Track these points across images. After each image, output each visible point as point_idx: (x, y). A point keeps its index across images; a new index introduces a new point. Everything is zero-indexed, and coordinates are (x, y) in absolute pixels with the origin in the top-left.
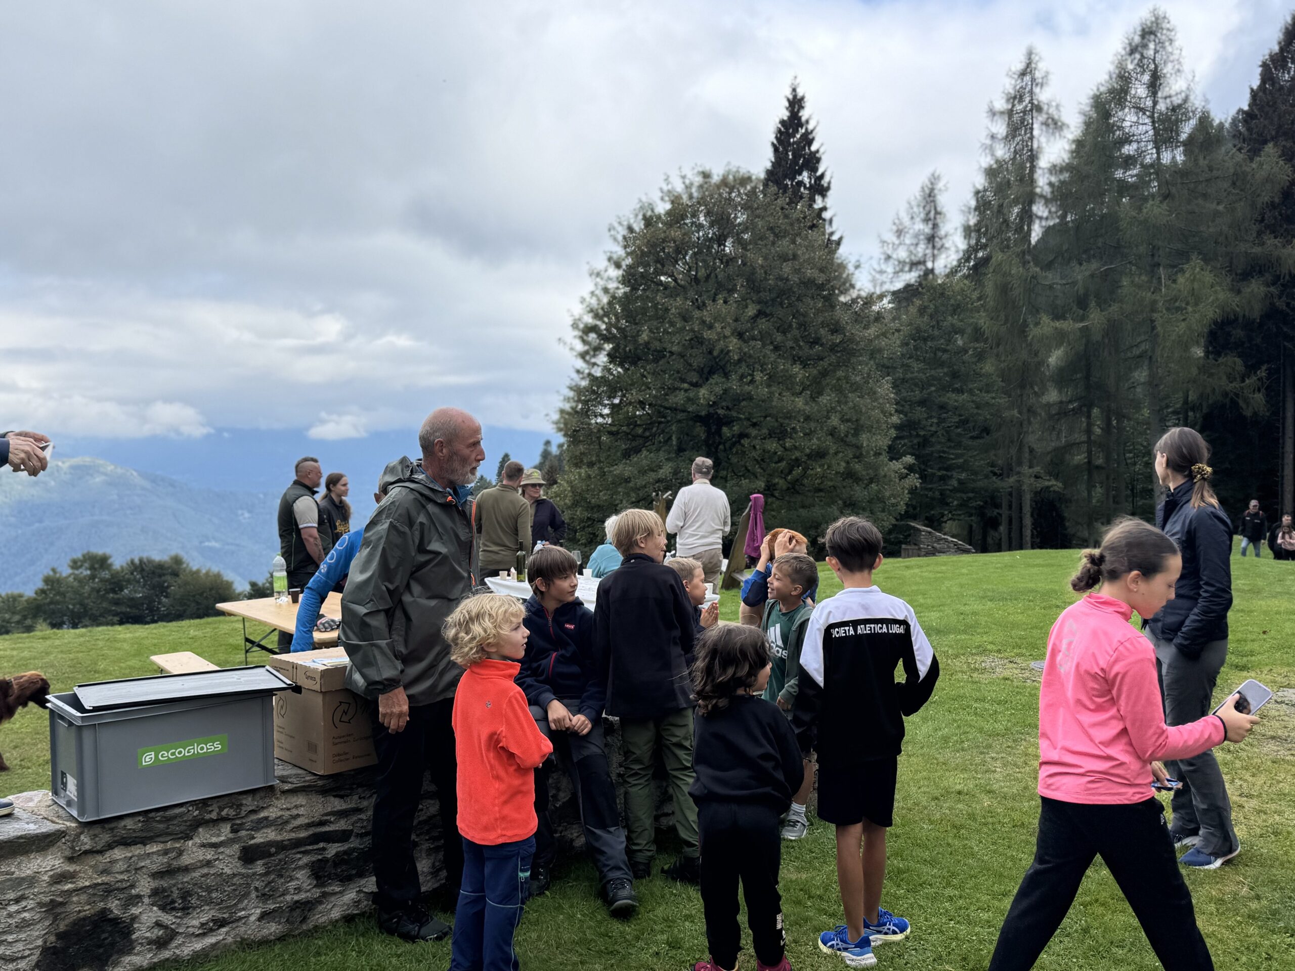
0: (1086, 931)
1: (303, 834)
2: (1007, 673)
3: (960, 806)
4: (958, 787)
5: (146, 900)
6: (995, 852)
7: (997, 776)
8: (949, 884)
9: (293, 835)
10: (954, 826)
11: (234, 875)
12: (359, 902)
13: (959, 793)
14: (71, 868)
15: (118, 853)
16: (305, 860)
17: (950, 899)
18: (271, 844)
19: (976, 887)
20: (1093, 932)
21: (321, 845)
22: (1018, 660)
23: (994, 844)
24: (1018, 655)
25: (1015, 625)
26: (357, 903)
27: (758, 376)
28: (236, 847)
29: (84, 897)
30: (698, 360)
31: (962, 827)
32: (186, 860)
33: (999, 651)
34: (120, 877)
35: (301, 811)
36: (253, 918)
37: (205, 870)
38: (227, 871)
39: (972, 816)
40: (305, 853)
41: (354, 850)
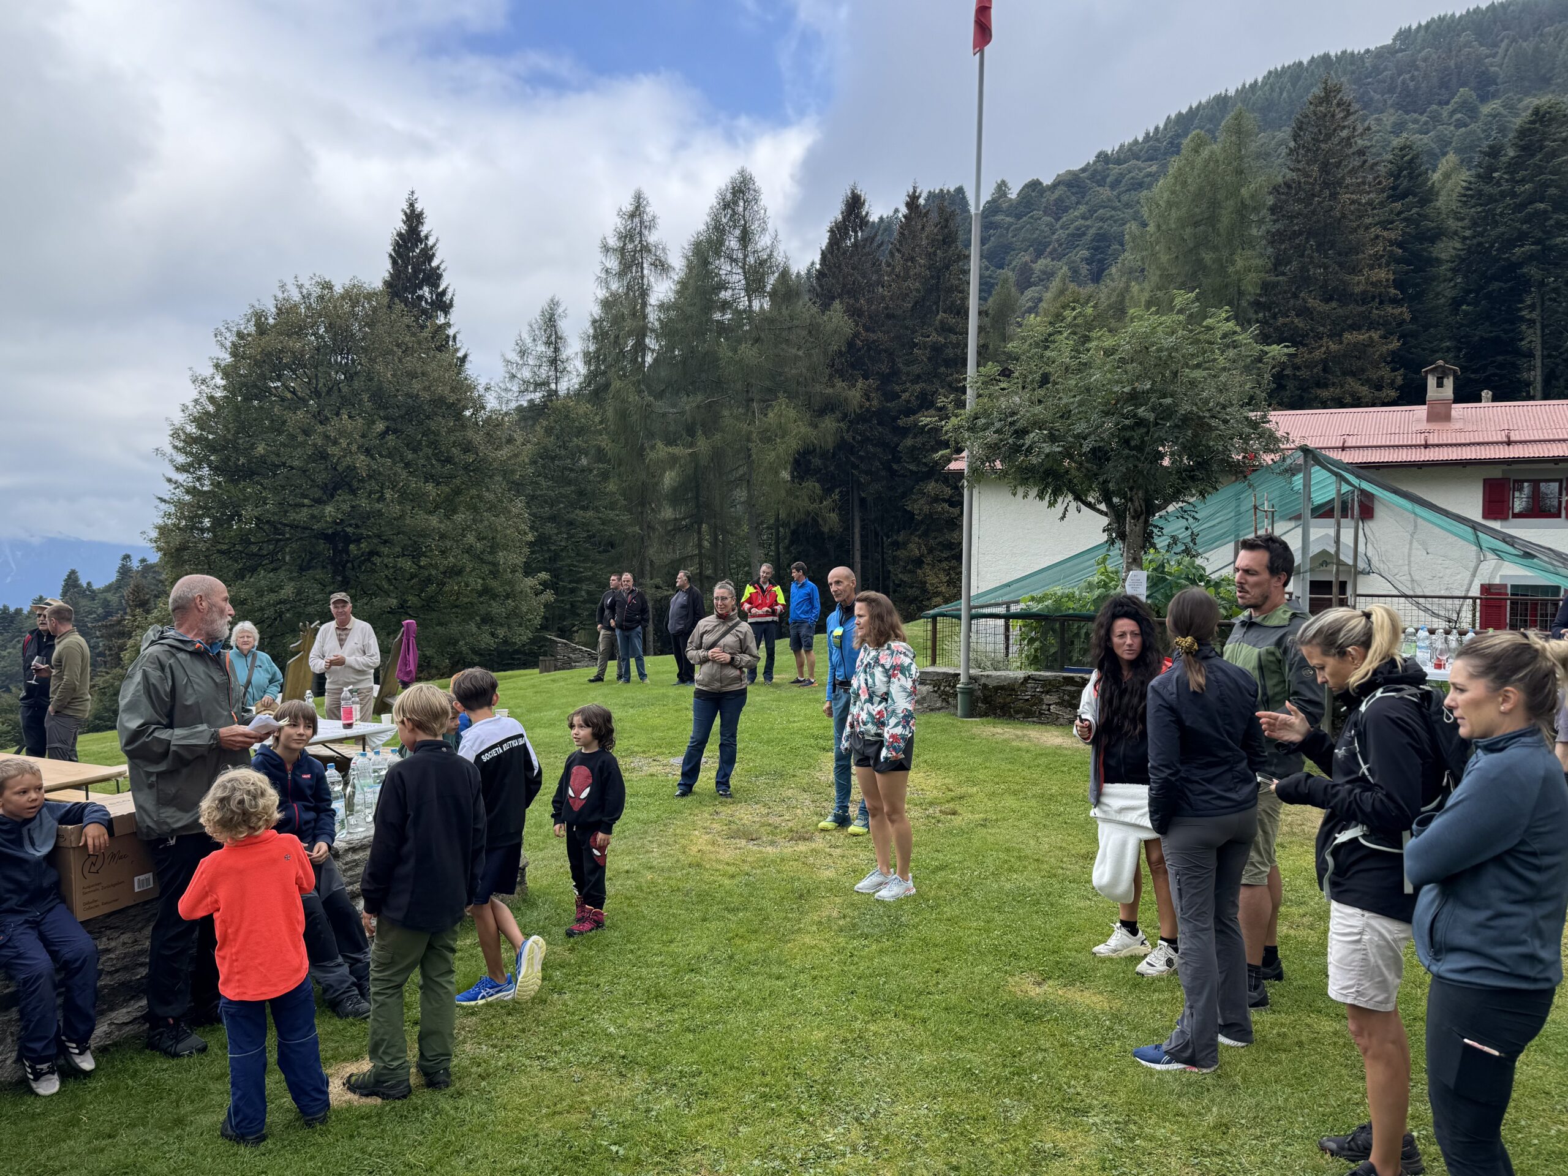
0: (731, 957)
2: (652, 770)
3: (629, 882)
4: (626, 868)
6: (660, 912)
7: (655, 855)
8: (628, 941)
10: (627, 898)
12: (111, 1033)
13: (627, 872)
17: (632, 951)
19: (650, 940)
20: (736, 957)
22: (660, 758)
23: (659, 906)
24: (659, 754)
25: (654, 729)
26: (108, 1034)
27: (388, 494)
30: (321, 478)
31: (633, 897)
33: (644, 752)
39: (639, 888)
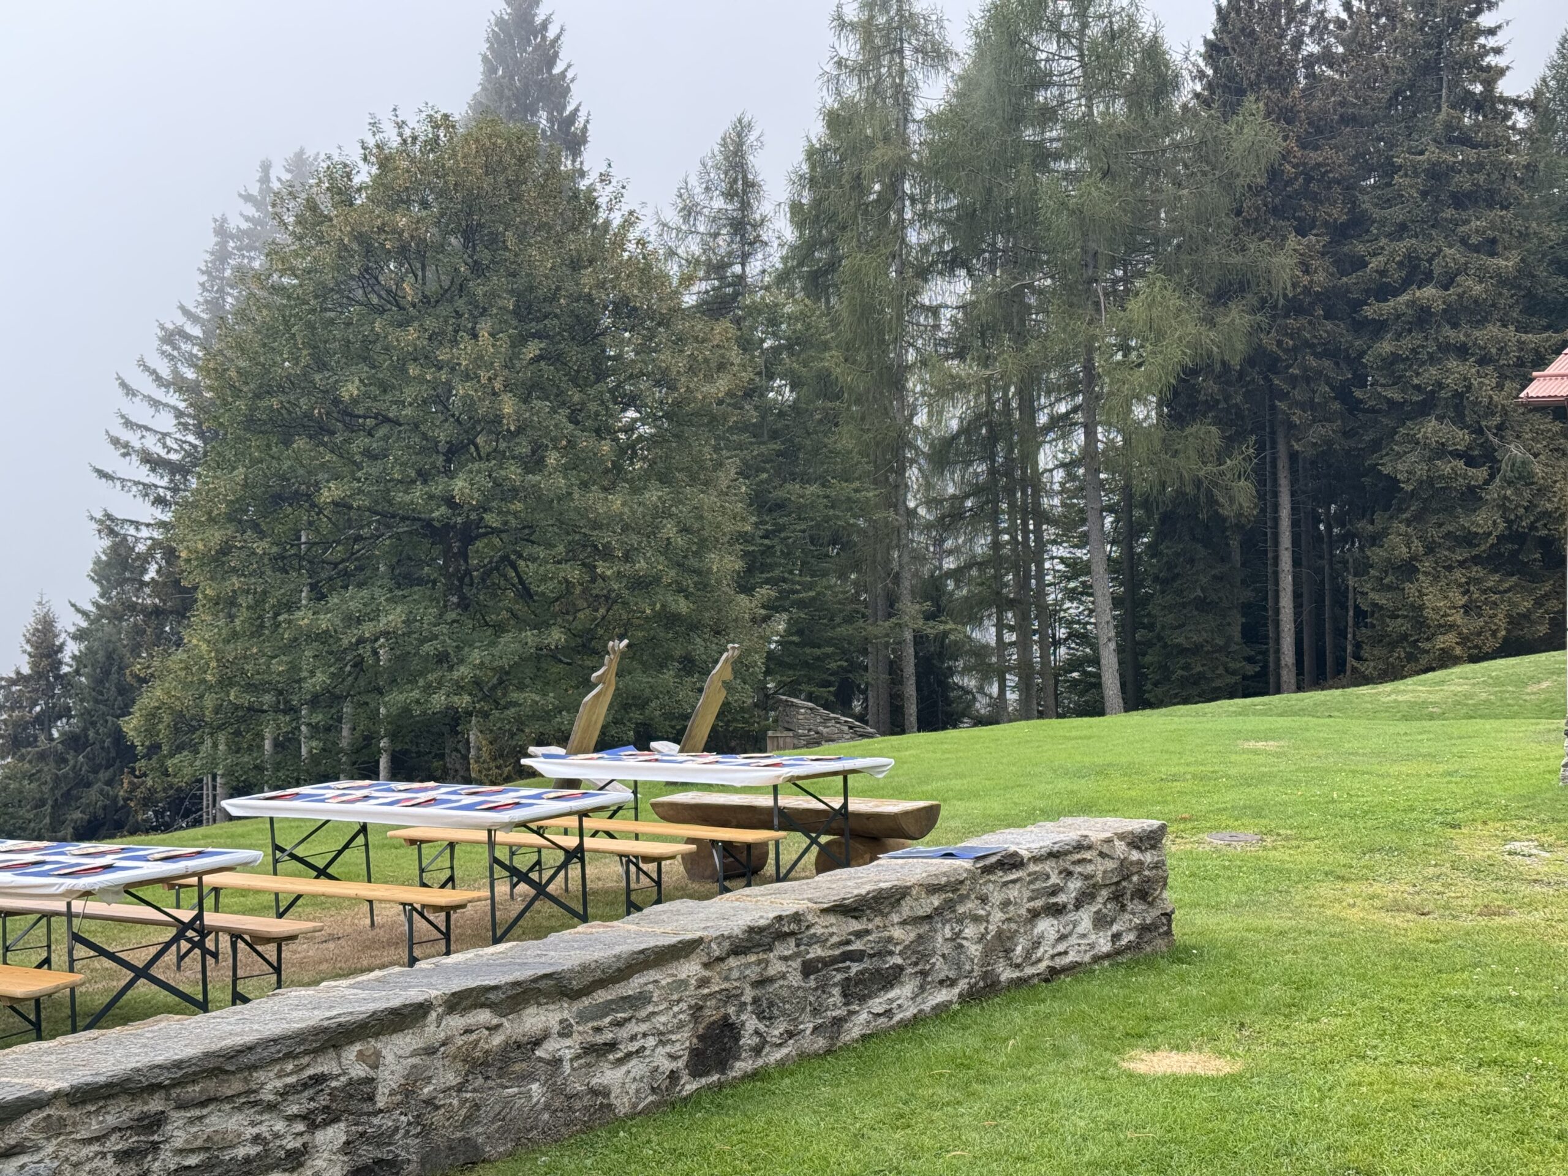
1: (837, 952)
5: (749, 1008)
9: (831, 953)
11: (799, 988)
14: (707, 973)
15: (733, 962)
16: (839, 977)
18: (819, 959)
21: (848, 963)
28: (799, 960)
29: (714, 1002)
32: (771, 972)
34: (736, 984)
35: (834, 929)
36: (808, 1032)
37: (781, 982)
38: (795, 984)
40: (838, 970)
41: (866, 970)
